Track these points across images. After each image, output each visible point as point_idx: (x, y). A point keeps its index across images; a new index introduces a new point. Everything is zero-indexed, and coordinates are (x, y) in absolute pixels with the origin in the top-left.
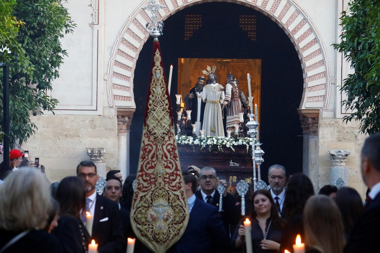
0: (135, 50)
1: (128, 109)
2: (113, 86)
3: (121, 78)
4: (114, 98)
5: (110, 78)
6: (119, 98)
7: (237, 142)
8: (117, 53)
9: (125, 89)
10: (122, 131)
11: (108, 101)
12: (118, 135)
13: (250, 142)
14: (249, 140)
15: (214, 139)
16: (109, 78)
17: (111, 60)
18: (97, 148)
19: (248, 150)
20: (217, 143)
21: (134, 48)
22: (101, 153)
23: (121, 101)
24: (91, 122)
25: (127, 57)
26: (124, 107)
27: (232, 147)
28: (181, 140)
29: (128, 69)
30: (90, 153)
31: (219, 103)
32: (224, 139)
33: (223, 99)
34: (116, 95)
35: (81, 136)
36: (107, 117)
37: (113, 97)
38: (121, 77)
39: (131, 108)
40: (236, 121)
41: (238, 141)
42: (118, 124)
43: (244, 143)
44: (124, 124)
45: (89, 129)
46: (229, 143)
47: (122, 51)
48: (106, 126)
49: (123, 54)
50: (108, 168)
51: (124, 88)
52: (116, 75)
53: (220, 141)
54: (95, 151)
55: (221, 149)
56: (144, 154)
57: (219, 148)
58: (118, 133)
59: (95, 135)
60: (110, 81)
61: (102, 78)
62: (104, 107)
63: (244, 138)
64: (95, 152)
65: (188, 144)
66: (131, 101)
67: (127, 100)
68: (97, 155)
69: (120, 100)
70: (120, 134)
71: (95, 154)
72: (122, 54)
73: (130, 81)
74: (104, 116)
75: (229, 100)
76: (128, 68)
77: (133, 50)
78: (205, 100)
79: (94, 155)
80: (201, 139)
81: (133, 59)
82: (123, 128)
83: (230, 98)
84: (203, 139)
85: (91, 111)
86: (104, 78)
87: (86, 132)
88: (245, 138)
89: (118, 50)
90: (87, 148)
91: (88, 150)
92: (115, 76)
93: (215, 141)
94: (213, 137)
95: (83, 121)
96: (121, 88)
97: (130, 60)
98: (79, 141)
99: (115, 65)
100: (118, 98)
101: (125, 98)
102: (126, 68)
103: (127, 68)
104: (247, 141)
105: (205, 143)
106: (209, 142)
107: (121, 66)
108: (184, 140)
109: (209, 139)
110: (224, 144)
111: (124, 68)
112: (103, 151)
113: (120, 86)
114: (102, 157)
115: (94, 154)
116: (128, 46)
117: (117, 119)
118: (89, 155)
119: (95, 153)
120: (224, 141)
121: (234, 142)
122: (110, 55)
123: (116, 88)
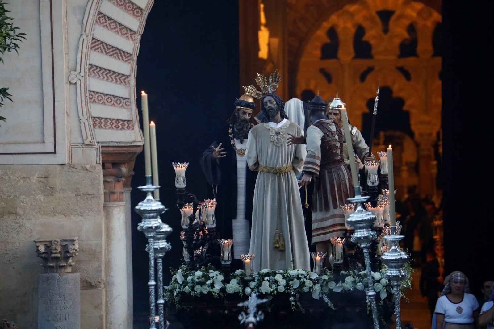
0: (138, 12)
1: (125, 149)
2: (91, 97)
3: (108, 79)
4: (94, 125)
5: (82, 79)
6: (104, 123)
7: (340, 284)
8: (96, 21)
9: (118, 102)
10: (115, 196)
11: (81, 131)
12: (105, 207)
14: (373, 278)
15: (279, 277)
17: (84, 37)
18: (59, 240)
20: (287, 289)
21: (135, 9)
22: (68, 252)
23: (110, 131)
24: (43, 180)
25: (121, 29)
26: (116, 144)
27: (326, 299)
28: (190, 284)
29: (124, 58)
30: (44, 253)
31: (292, 172)
32: (305, 277)
33: (302, 160)
34: (99, 118)
35: (20, 212)
36: (79, 168)
37: (91, 122)
38: (108, 75)
39: (133, 144)
40: (336, 225)
41: (343, 281)
42: (105, 182)
43: (360, 286)
44: (119, 181)
45: (38, 197)
46: (317, 287)
47: (108, 17)
48: (78, 188)
49: (110, 23)
50: (85, 283)
51: (115, 100)
52: (95, 72)
53: (296, 284)
54: (54, 246)
55: (299, 304)
57: (293, 303)
58: (105, 201)
59: (52, 209)
60: (83, 85)
61: (65, 80)
62: (71, 146)
64: (56, 249)
65: (210, 293)
66: (133, 129)
67: (123, 128)
68: (59, 255)
69: (108, 128)
70: (110, 204)
71: (56, 253)
72: (107, 23)
73: (129, 84)
74: (71, 166)
75: (314, 171)
76: (123, 56)
77: (134, 13)
78: (255, 164)
79: (53, 255)
80: (246, 278)
81: (133, 34)
82: (115, 191)
84: (251, 278)
85: (43, 155)
86: (70, 79)
87: (32, 205)
89: (98, 15)
90: (35, 242)
91: (38, 247)
92: (93, 75)
93: (283, 282)
95: (24, 177)
96: (109, 100)
97: (128, 37)
98: (17, 223)
99: (92, 48)
100: (102, 123)
101: (119, 122)
102: (119, 54)
103: (121, 56)
105: (256, 290)
106: (266, 287)
107: (107, 51)
108: (198, 283)
109: (266, 278)
110: (305, 289)
111: (113, 54)
112: (73, 247)
113: (107, 97)
114: (70, 261)
115: (52, 253)
116: (122, 5)
117: (102, 170)
118: (41, 257)
119: (54, 251)
120: (304, 282)
121: (332, 285)
122: (80, 26)
123: (97, 100)
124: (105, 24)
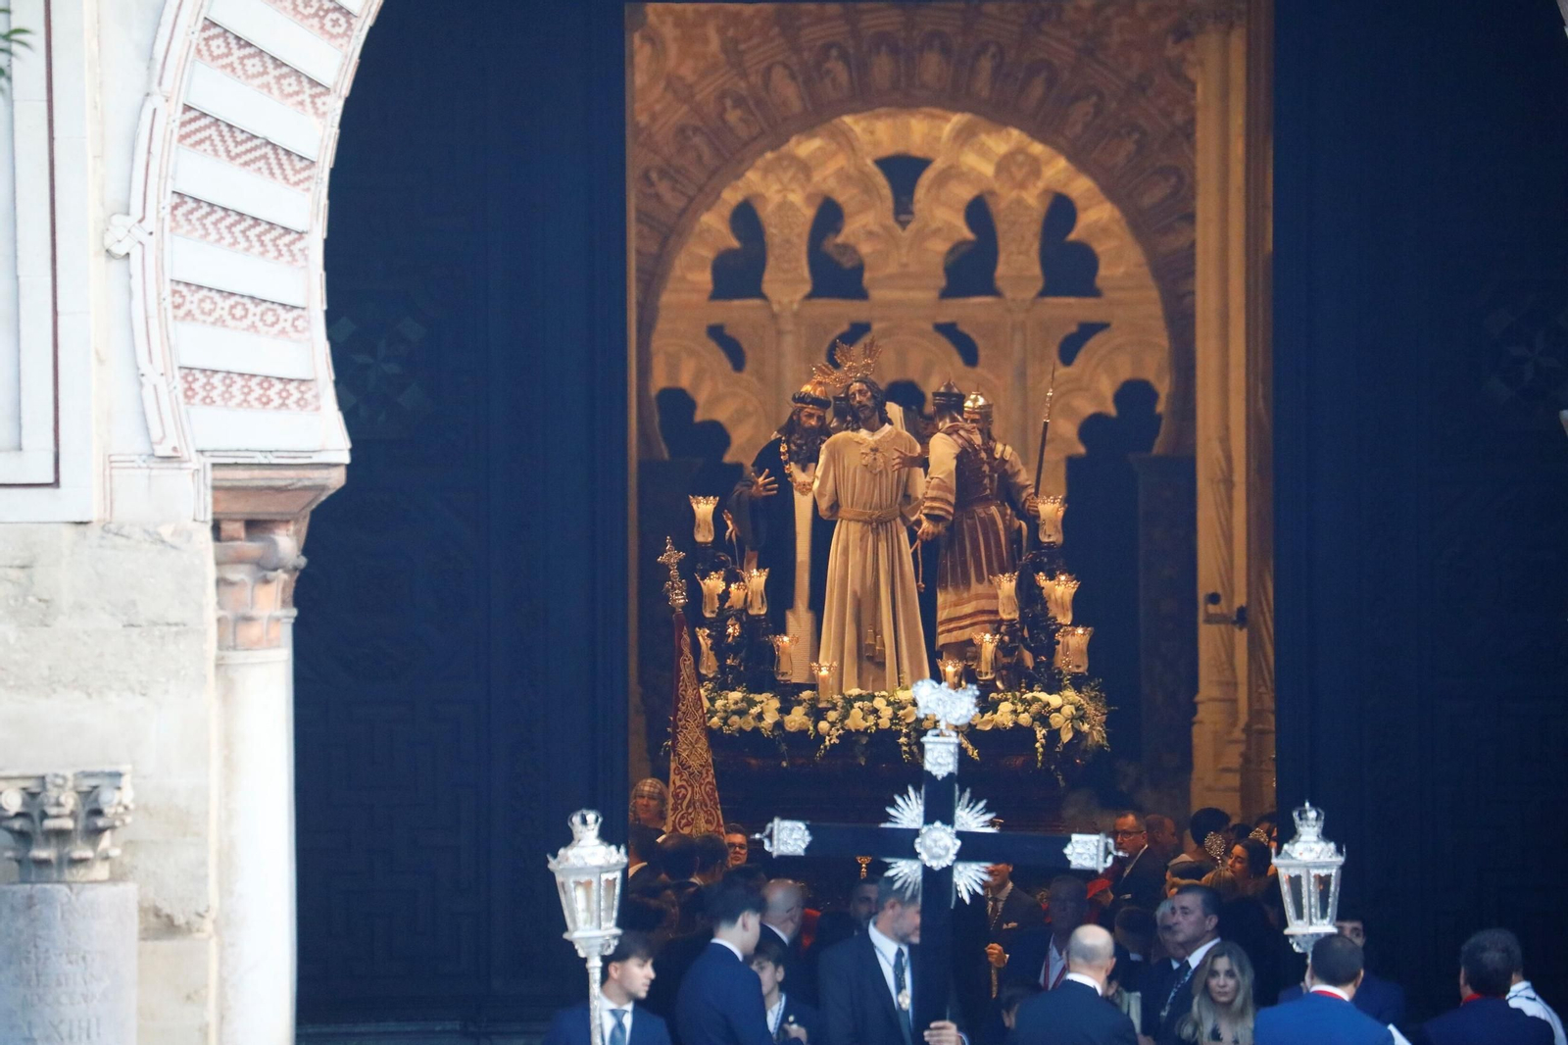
0: (335, 23)
1: (291, 473)
2: (178, 300)
3: (235, 243)
4: (189, 393)
5: (151, 242)
6: (221, 388)
7: (989, 715)
8: (199, 51)
9: (270, 318)
10: (254, 631)
11: (144, 414)
12: (220, 665)
13: (1050, 712)
14: (1048, 704)
15: (880, 703)
16: (145, 238)
17: (157, 101)
18: (69, 774)
19: (1043, 754)
20: (896, 724)
21: (327, 11)
22: (99, 813)
23: (241, 412)
24: (14, 574)
25: (278, 79)
26: (260, 459)
27: (964, 742)
28: (722, 714)
29: (289, 172)
30: (18, 815)
34: (204, 371)
36: (137, 535)
37: (181, 386)
38: (237, 229)
39: (316, 459)
40: (980, 612)
41: (995, 711)
42: (222, 582)
43: (1025, 719)
44: (266, 581)
47: (238, 38)
48: (134, 603)
49: (242, 59)
50: (152, 918)
51: (258, 310)
52: (193, 217)
53: (910, 714)
54: (53, 793)
55: (916, 750)
56: (676, 803)
57: (905, 748)
58: (220, 647)
59: (46, 672)
60: (150, 260)
61: (93, 245)
62: (110, 462)
63: (1023, 694)
64: (58, 804)
65: (756, 730)
66: (316, 408)
67: (283, 404)
68: (68, 824)
69: (232, 403)
70: (236, 657)
71: (57, 817)
72: (234, 59)
73: (301, 262)
74: (111, 530)
75: (942, 513)
76: (287, 166)
77: (322, 27)
79: (50, 824)
80: (820, 704)
81: (320, 95)
82: (254, 613)
83: (949, 503)
84: (828, 704)
85: (15, 492)
86: (109, 242)
88: (1029, 696)
89: (204, 29)
92: (185, 230)
93: (887, 712)
94: (874, 697)
96: (239, 312)
97: (301, 103)
99: (183, 137)
100: (214, 387)
101: (271, 386)
102: (273, 161)
103: (281, 165)
104: (1035, 707)
105: (839, 726)
106: (857, 720)
107: (234, 151)
108: (735, 712)
109: (857, 705)
111: (253, 161)
112: (117, 796)
113: (232, 300)
114: (106, 841)
115: (44, 815)
117: (210, 544)
118: (11, 831)
119: (53, 811)
121: (973, 717)
122: (143, 66)
123: (197, 312)
124: (225, 61)
